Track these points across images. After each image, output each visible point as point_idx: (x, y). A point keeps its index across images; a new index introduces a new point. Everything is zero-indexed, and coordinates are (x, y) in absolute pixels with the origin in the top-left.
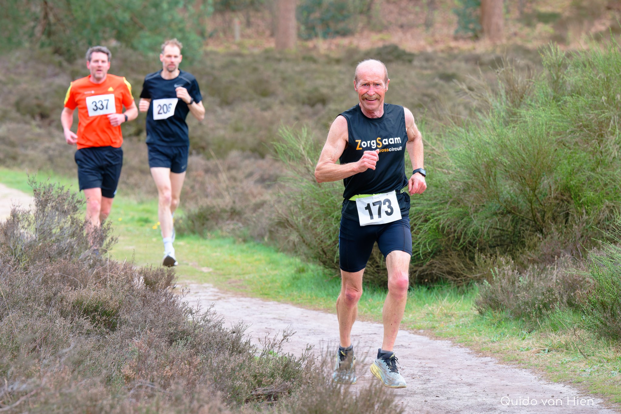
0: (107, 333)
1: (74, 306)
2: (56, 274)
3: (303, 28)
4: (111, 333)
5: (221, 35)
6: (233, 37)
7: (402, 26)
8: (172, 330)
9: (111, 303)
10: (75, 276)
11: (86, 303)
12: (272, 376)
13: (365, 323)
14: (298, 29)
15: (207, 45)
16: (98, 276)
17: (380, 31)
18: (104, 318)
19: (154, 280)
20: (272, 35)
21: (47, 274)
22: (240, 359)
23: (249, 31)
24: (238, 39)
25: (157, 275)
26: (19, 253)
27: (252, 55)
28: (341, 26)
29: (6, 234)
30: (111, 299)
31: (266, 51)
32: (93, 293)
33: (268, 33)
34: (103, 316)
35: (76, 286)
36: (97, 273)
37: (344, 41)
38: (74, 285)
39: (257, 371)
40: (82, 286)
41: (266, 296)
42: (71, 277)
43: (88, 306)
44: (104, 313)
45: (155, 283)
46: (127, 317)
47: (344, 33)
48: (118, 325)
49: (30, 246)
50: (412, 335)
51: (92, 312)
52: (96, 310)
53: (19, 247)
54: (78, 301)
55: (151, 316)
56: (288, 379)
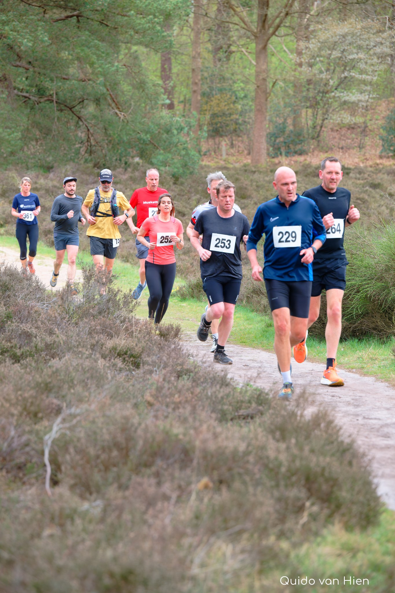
0: (134, 370)
1: (110, 351)
2: (97, 328)
3: (271, 149)
4: (136, 369)
5: (213, 153)
6: (221, 155)
7: (342, 148)
8: (179, 368)
9: (136, 348)
10: (111, 329)
11: (119, 349)
12: (250, 402)
13: (314, 363)
14: (268, 149)
15: (203, 161)
16: (127, 329)
17: (327, 152)
18: (131, 359)
19: (166, 332)
20: (249, 154)
21: (91, 327)
22: (227, 390)
23: (232, 151)
24: (224, 157)
25: (168, 329)
26: (71, 312)
27: (235, 169)
28: (298, 147)
29: (62, 299)
30: (136, 345)
31: (245, 166)
32: (123, 342)
33: (246, 152)
34: (131, 357)
35: (112, 337)
36: (126, 327)
37: (301, 159)
38: (110, 336)
39: (239, 399)
40: (116, 336)
41: (244, 344)
42: (108, 330)
43: (120, 351)
44: (132, 356)
45: (167, 335)
46: (148, 359)
47: (301, 153)
48: (141, 365)
49: (79, 307)
50: (347, 373)
51: (123, 355)
52: (126, 354)
53: (72, 308)
54: (113, 347)
55: (165, 358)
56: (261, 404)
